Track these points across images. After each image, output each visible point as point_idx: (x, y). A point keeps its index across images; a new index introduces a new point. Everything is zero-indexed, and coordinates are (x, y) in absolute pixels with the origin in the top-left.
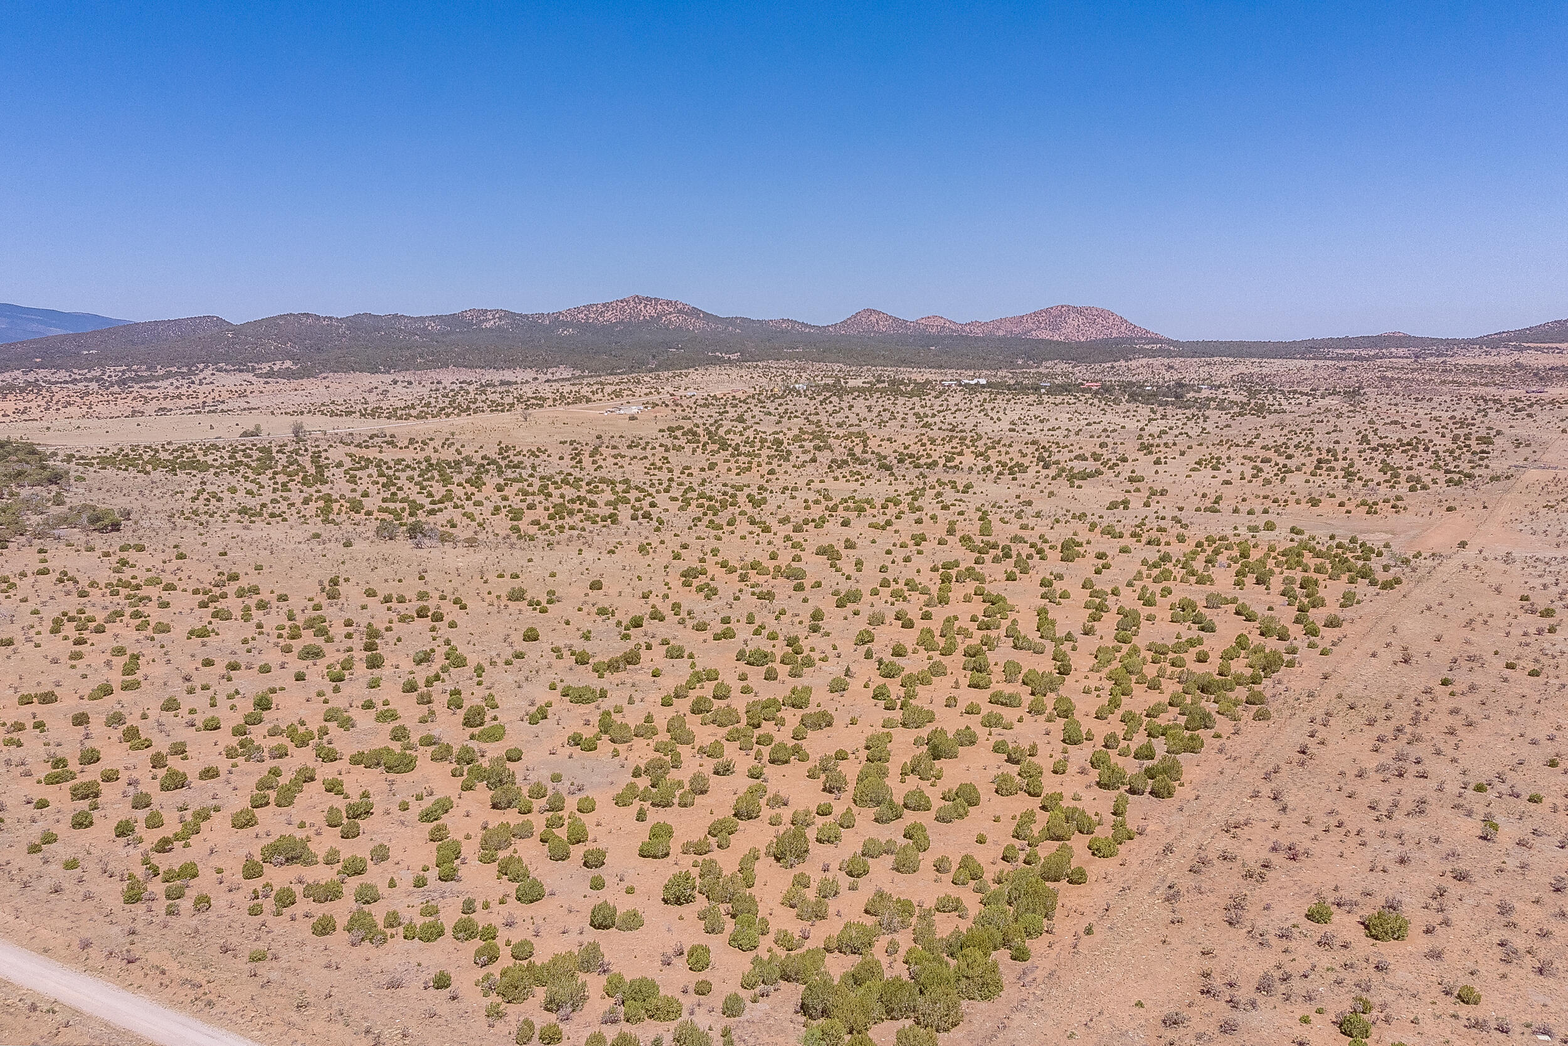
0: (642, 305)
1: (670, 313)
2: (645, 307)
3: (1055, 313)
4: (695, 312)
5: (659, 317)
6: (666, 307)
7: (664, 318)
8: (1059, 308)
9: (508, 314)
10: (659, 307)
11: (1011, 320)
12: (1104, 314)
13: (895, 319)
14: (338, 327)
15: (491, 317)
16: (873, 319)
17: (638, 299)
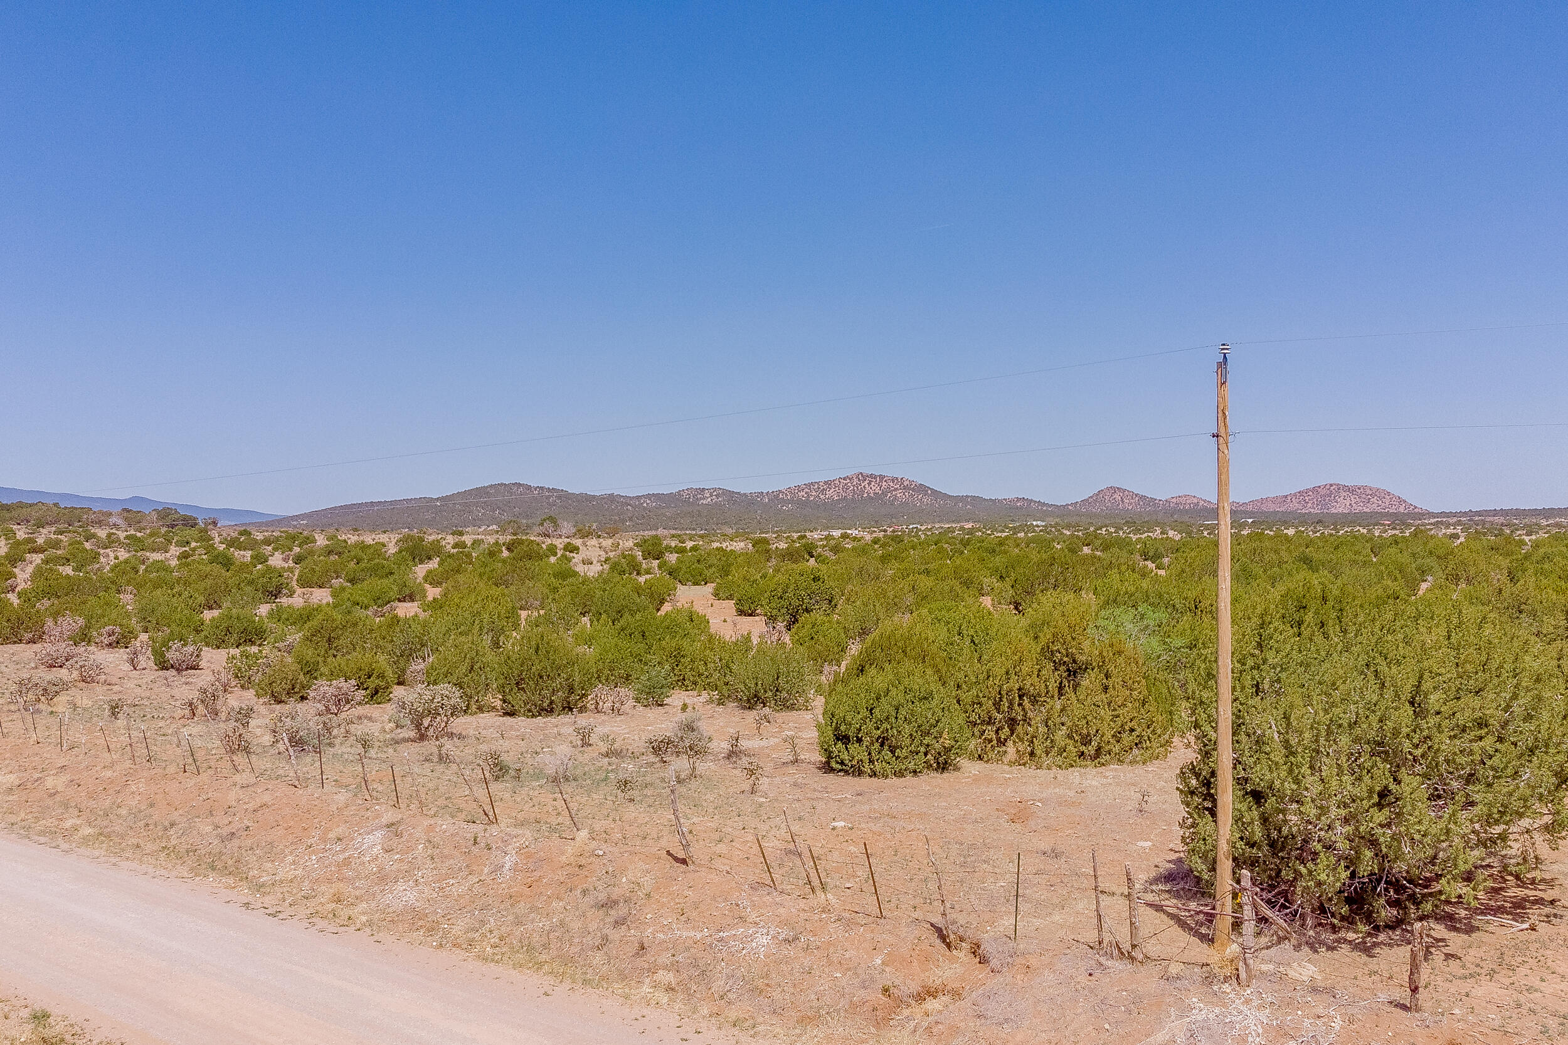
0: (867, 482)
1: (896, 489)
2: (869, 484)
3: (1323, 492)
4: (922, 489)
5: (884, 494)
6: (891, 484)
7: (889, 495)
8: (1328, 487)
9: (725, 492)
10: (885, 483)
11: (1274, 500)
12: (1376, 493)
13: (1143, 498)
14: (548, 497)
15: (708, 495)
16: (1117, 496)
17: (862, 477)
